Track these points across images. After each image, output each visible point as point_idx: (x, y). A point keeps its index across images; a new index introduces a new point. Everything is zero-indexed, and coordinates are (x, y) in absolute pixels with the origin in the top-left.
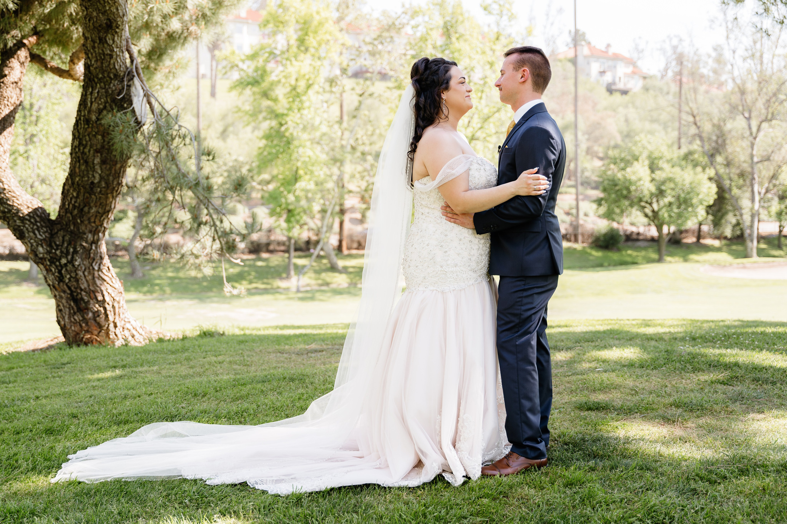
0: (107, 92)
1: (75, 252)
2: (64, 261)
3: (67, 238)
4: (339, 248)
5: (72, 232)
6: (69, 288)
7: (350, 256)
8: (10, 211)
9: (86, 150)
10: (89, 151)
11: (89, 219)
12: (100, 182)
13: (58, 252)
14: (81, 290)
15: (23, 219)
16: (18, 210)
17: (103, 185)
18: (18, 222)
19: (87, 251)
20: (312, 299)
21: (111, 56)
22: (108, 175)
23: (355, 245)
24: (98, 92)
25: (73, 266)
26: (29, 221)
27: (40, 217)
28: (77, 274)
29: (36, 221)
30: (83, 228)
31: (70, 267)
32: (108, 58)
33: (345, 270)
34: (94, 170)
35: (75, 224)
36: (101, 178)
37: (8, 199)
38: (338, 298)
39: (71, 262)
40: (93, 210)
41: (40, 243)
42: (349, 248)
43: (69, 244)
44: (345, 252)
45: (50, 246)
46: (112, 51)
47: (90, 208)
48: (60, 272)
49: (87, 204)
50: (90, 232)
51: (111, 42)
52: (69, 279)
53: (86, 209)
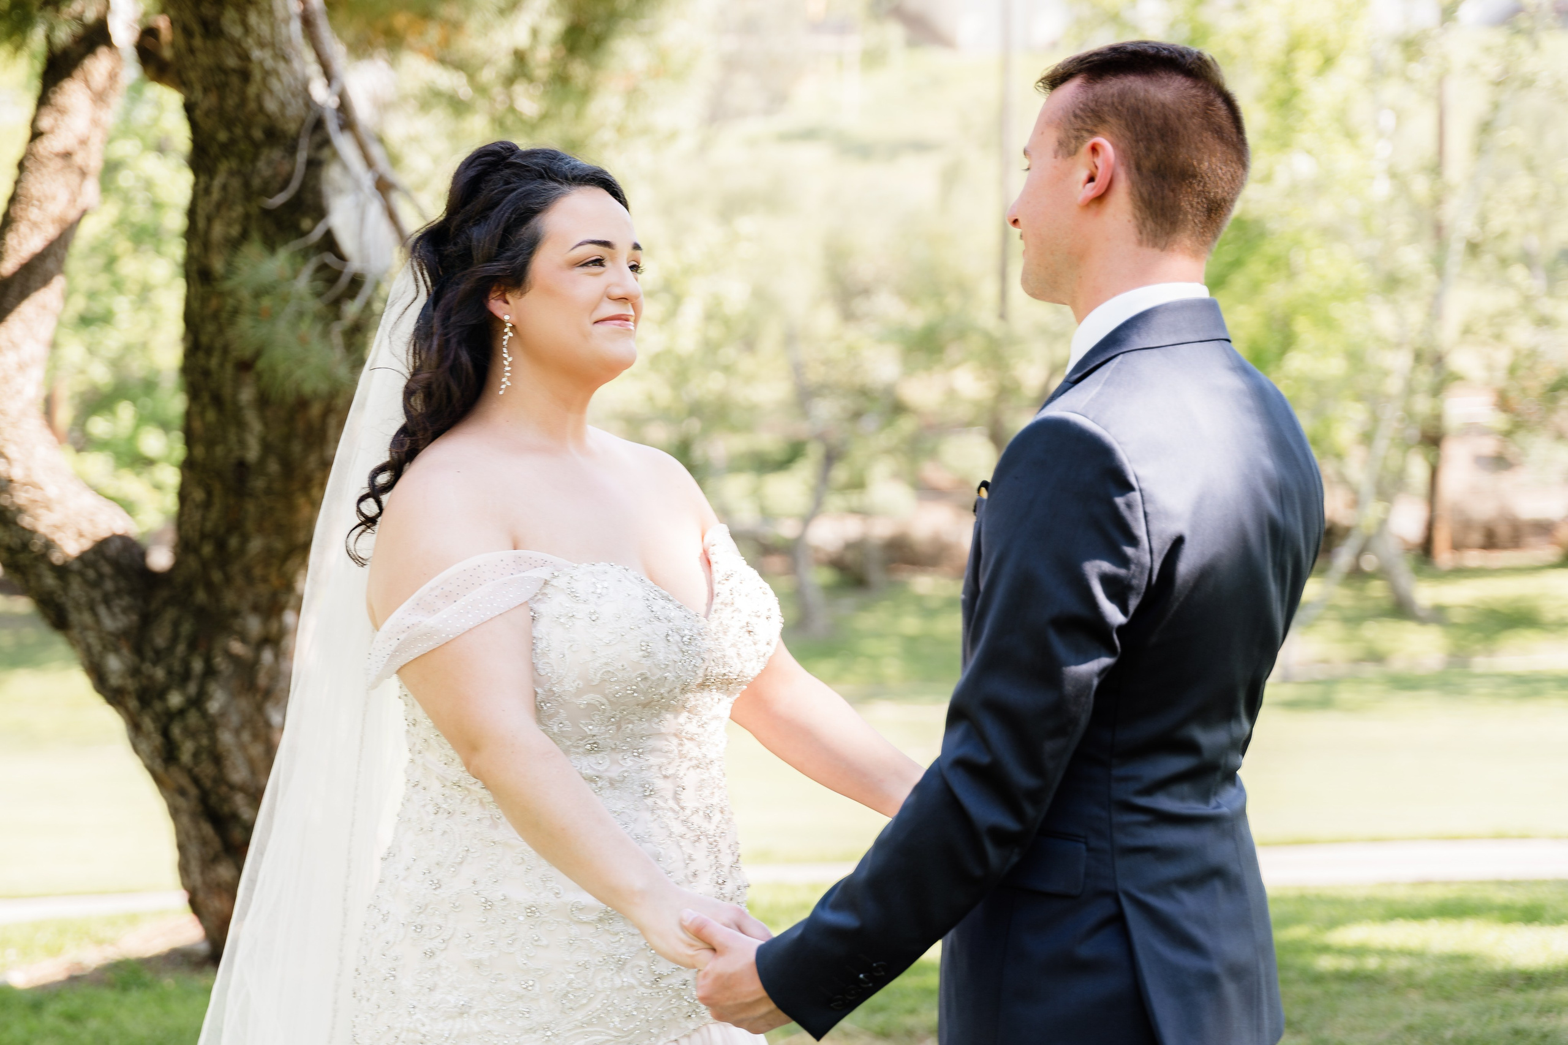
0: (247, 184)
1: (210, 672)
2: (175, 699)
3: (186, 628)
4: (1426, 549)
5: (201, 614)
6: (196, 781)
7: (1460, 572)
8: (25, 546)
9: (214, 362)
10: (222, 365)
11: (247, 573)
12: (262, 460)
13: (160, 673)
14: (232, 787)
15: (62, 571)
16: (49, 545)
17: (273, 467)
18: (50, 581)
19: (246, 671)
20: (1325, 703)
21: (245, 76)
22: (288, 439)
23: (1476, 537)
24: (224, 187)
25: (204, 714)
26: (81, 574)
27: (115, 563)
28: (214, 740)
29: (101, 576)
30: (229, 598)
31: (193, 718)
32: (235, 81)
33: (1438, 616)
34: (242, 426)
35: (209, 586)
36: (267, 447)
37: (20, 510)
38: (1405, 704)
39: (198, 702)
40: (256, 545)
41: (112, 642)
42: (1457, 546)
43: (193, 646)
44: (1444, 557)
45: (138, 650)
46: (245, 57)
47: (245, 539)
48: (165, 733)
49: (235, 525)
50: (256, 608)
51: (236, 31)
52: (196, 755)
53: (234, 542)
